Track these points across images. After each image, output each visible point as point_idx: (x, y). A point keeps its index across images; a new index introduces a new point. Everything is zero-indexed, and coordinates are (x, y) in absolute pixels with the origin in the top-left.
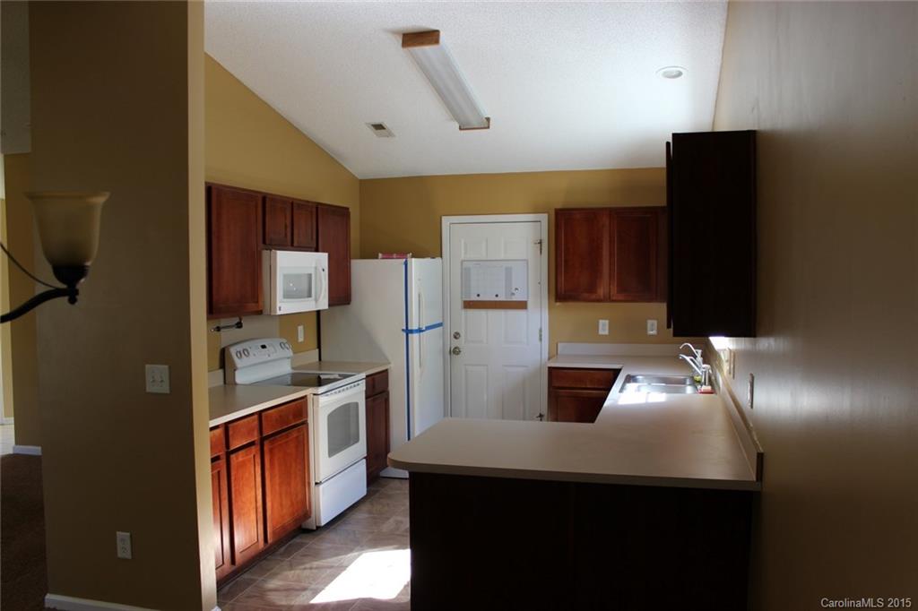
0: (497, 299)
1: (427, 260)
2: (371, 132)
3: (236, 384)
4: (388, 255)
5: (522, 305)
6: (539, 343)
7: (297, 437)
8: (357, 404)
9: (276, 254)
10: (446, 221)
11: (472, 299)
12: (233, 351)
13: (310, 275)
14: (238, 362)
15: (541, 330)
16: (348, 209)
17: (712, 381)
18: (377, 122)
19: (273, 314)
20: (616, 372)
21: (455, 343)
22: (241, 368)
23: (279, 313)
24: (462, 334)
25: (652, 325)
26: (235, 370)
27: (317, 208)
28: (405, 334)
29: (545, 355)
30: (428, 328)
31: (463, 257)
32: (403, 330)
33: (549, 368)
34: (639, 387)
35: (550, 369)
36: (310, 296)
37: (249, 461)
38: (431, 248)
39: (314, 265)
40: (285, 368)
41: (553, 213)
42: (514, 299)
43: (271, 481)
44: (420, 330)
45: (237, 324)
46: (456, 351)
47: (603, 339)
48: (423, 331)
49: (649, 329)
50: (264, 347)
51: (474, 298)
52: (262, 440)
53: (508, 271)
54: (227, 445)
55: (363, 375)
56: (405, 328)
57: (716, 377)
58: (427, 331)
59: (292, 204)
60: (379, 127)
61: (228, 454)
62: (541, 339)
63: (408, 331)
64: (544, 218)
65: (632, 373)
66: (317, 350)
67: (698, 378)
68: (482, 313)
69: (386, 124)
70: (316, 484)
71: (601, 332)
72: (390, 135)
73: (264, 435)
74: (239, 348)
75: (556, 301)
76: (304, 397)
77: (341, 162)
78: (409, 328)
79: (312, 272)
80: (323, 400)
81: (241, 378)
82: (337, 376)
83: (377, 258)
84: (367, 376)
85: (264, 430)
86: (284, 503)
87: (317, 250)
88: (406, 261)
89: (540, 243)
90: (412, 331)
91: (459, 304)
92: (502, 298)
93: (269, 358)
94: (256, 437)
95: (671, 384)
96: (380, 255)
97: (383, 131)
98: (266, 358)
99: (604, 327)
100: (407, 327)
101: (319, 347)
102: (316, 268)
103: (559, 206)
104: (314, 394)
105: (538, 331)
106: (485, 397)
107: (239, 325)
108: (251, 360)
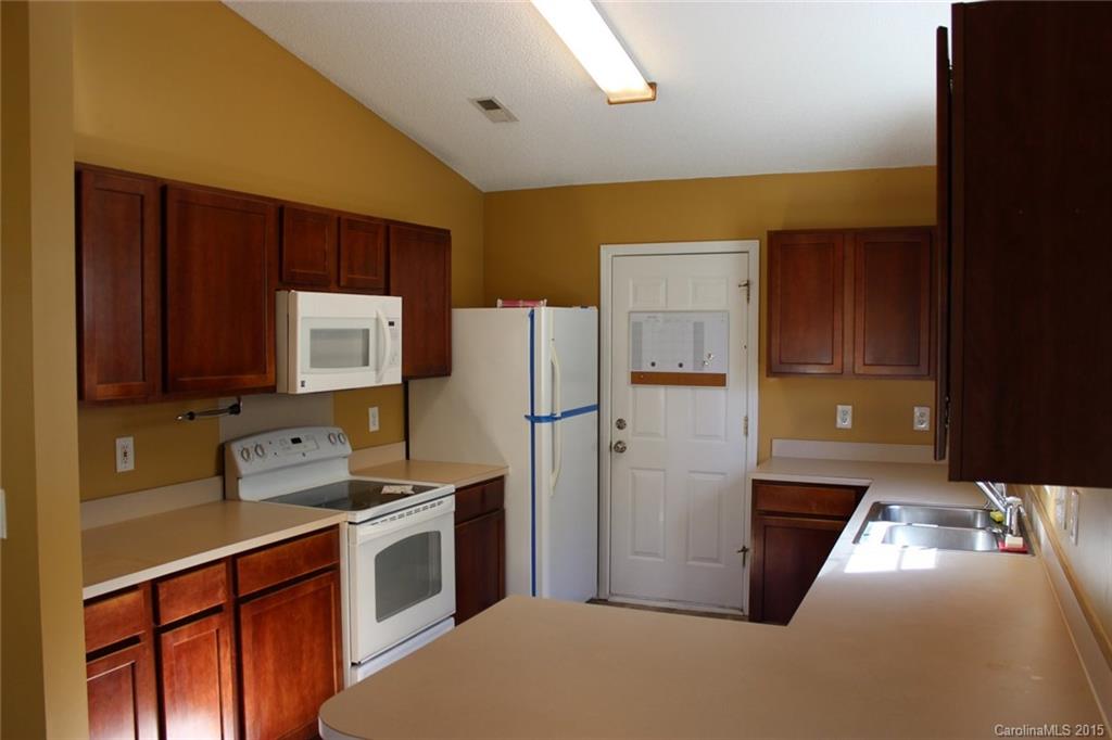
0: (679, 370)
1: (577, 310)
2: (479, 112)
3: (239, 500)
4: (512, 301)
5: (718, 380)
6: (744, 438)
7: (316, 593)
8: (438, 534)
9: (296, 296)
10: (607, 252)
11: (643, 370)
12: (236, 448)
13: (366, 332)
14: (244, 467)
15: (747, 420)
16: (448, 232)
17: (1024, 528)
18: (486, 96)
19: (290, 392)
20: (860, 492)
21: (619, 435)
22: (248, 476)
23: (300, 390)
24: (629, 424)
25: (922, 415)
26: (238, 478)
27: (388, 228)
28: (529, 423)
29: (753, 458)
30: (565, 414)
31: (631, 306)
32: (526, 417)
33: (754, 481)
34: (891, 530)
35: (757, 484)
36: (366, 363)
37: (207, 639)
38: (579, 291)
39: (375, 316)
40: (338, 474)
41: (765, 238)
42: (706, 370)
43: (256, 667)
44: (552, 418)
45: (231, 408)
46: (619, 448)
47: (845, 436)
48: (556, 419)
49: (916, 420)
50: (296, 441)
51: (647, 368)
52: (237, 603)
53: (698, 329)
54: (156, 617)
55: (451, 488)
56: (530, 414)
57: (1031, 520)
58: (563, 420)
59: (339, 219)
60: (489, 105)
61: (158, 632)
62: (747, 434)
63: (534, 419)
64: (753, 247)
65: (883, 499)
66: (404, 443)
67: (996, 516)
68: (661, 392)
69: (500, 100)
70: (353, 664)
71: (840, 424)
72: (510, 118)
73: (241, 595)
74: (249, 443)
75: (768, 376)
76: (336, 527)
77: (446, 163)
78: (536, 415)
79: (371, 326)
80: (364, 532)
81: (248, 492)
82: (408, 490)
83: (496, 306)
84: (457, 490)
85: (240, 588)
86: (285, 699)
87: (387, 293)
88: (533, 311)
89: (747, 285)
90: (539, 419)
91: (627, 378)
92: (688, 369)
93: (304, 459)
94: (220, 598)
95: (951, 526)
96: (500, 302)
97: (499, 111)
98: (300, 459)
99: (844, 418)
100: (532, 414)
101: (407, 439)
102: (377, 320)
103: (777, 226)
104: (350, 523)
105: (743, 422)
106: (661, 519)
107: (235, 410)
108: (270, 461)
